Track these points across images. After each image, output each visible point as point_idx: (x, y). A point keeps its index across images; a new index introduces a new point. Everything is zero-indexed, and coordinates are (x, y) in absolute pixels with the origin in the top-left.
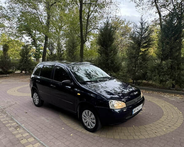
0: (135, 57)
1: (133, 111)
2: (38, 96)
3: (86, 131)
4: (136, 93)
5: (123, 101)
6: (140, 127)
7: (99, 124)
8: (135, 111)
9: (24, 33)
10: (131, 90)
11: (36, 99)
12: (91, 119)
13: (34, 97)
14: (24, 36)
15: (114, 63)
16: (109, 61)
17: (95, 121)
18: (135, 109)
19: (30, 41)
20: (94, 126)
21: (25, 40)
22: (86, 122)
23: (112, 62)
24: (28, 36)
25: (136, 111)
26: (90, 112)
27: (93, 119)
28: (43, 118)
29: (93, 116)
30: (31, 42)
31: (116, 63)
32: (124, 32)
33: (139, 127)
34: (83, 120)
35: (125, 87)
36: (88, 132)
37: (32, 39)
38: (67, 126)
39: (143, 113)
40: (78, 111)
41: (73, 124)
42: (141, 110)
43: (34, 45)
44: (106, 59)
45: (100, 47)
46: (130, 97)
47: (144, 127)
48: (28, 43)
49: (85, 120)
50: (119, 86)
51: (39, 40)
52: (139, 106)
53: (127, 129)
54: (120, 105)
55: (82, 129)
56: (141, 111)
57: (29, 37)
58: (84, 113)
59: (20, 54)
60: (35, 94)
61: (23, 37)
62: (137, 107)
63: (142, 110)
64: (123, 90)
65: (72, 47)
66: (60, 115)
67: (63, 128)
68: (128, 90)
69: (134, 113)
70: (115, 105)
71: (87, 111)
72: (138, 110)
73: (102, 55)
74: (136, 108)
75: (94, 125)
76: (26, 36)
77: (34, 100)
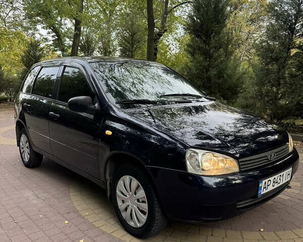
0: (276, 60)
1: (262, 185)
2: (28, 143)
3: (125, 233)
4: (273, 137)
5: (232, 156)
6: (280, 233)
7: (158, 215)
8: (267, 186)
9: (39, 21)
10: (263, 129)
11: (24, 149)
12: (138, 200)
13: (21, 144)
14: (39, 27)
15: (223, 76)
16: (213, 72)
17: (145, 207)
18: (266, 180)
19: (50, 38)
20: (144, 221)
21: (41, 35)
22: (126, 209)
23: (220, 75)
24: (46, 29)
25: (270, 188)
26: (135, 182)
27: (143, 202)
28: (28, 194)
29: (142, 193)
30: (53, 41)
31: (229, 76)
32: (257, 14)
33: (277, 233)
34: (120, 203)
35: (249, 123)
36: (129, 235)
37: (54, 34)
38: (80, 216)
39: (292, 197)
40: (108, 177)
41: (96, 211)
42: (286, 185)
43: (59, 46)
44: (204, 67)
45: (192, 40)
46: (253, 146)
47: (294, 236)
48: (47, 43)
49: (123, 202)
50: (234, 121)
51: (68, 37)
52: (282, 174)
53: (241, 237)
54: (221, 164)
55: (116, 229)
56: (286, 189)
57: (48, 30)
58: (121, 183)
59: (22, 59)
60: (23, 138)
61: (36, 29)
62: (276, 177)
63: (289, 187)
64: (242, 128)
65: (129, 43)
66: (71, 190)
67: (66, 222)
68: (253, 130)
69: (263, 192)
70: (206, 165)
71: (127, 178)
72: (276, 186)
73: (196, 56)
74: (272, 179)
75: (144, 218)
76: (44, 28)
77: (22, 152)
